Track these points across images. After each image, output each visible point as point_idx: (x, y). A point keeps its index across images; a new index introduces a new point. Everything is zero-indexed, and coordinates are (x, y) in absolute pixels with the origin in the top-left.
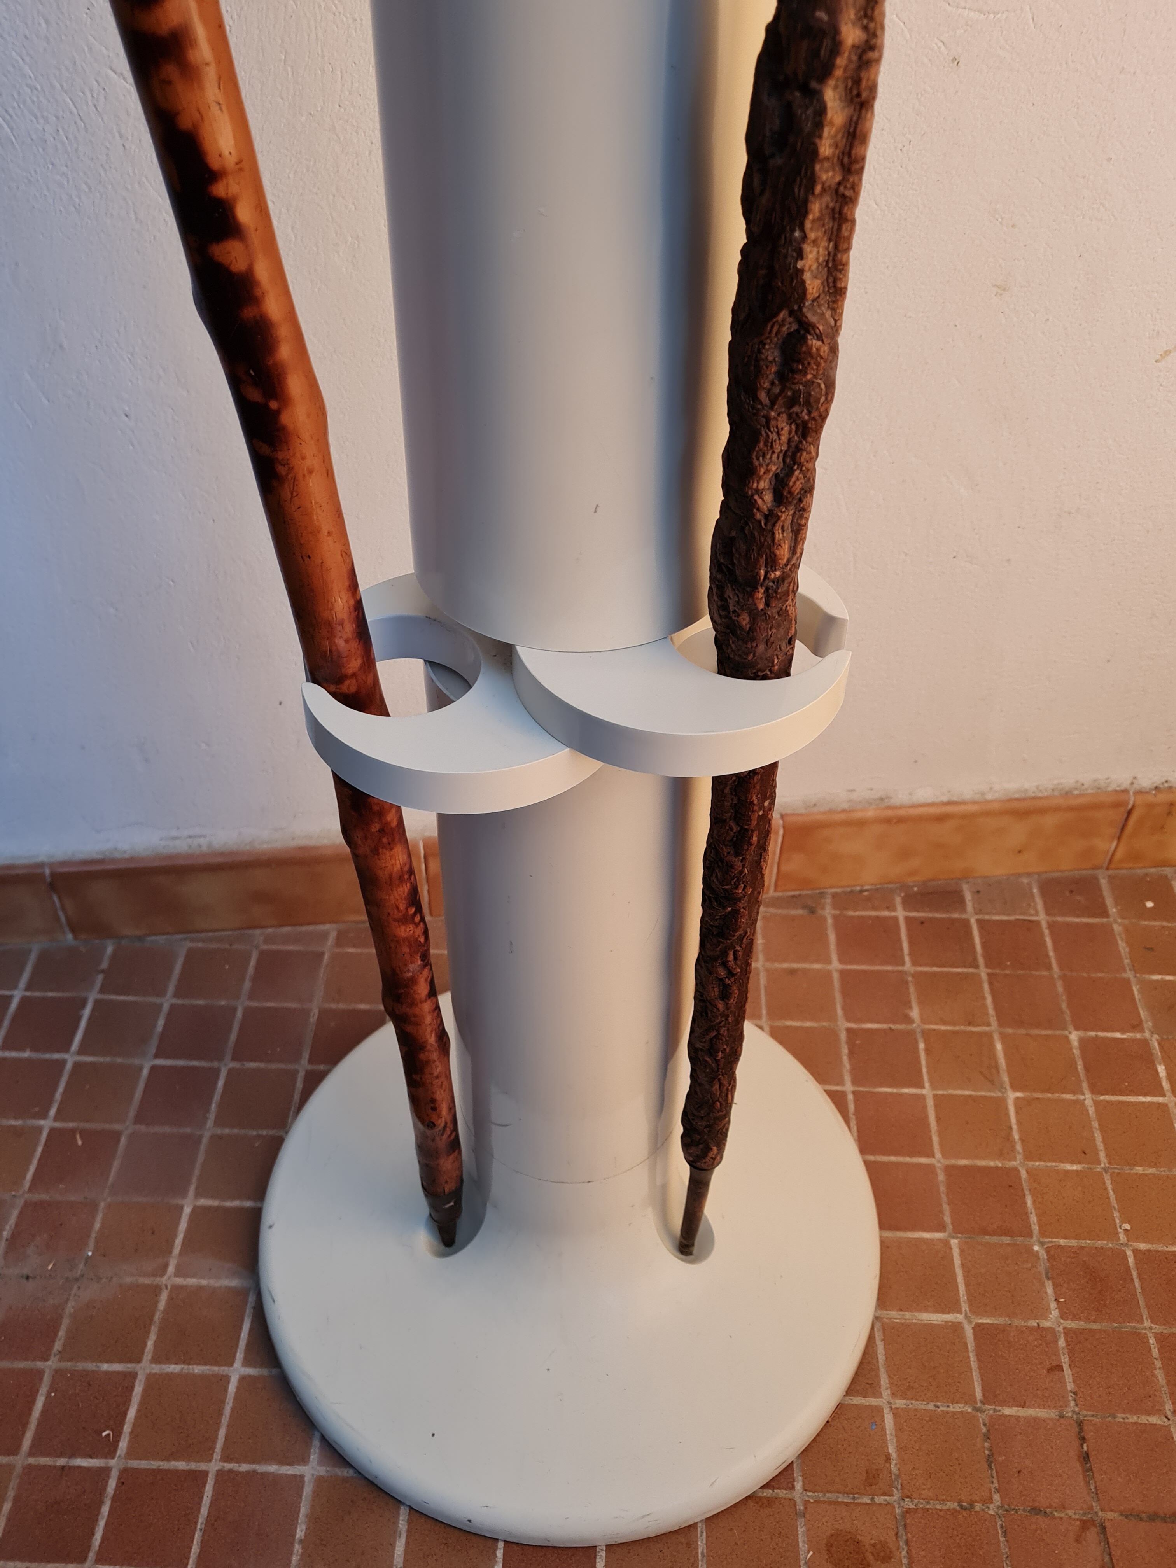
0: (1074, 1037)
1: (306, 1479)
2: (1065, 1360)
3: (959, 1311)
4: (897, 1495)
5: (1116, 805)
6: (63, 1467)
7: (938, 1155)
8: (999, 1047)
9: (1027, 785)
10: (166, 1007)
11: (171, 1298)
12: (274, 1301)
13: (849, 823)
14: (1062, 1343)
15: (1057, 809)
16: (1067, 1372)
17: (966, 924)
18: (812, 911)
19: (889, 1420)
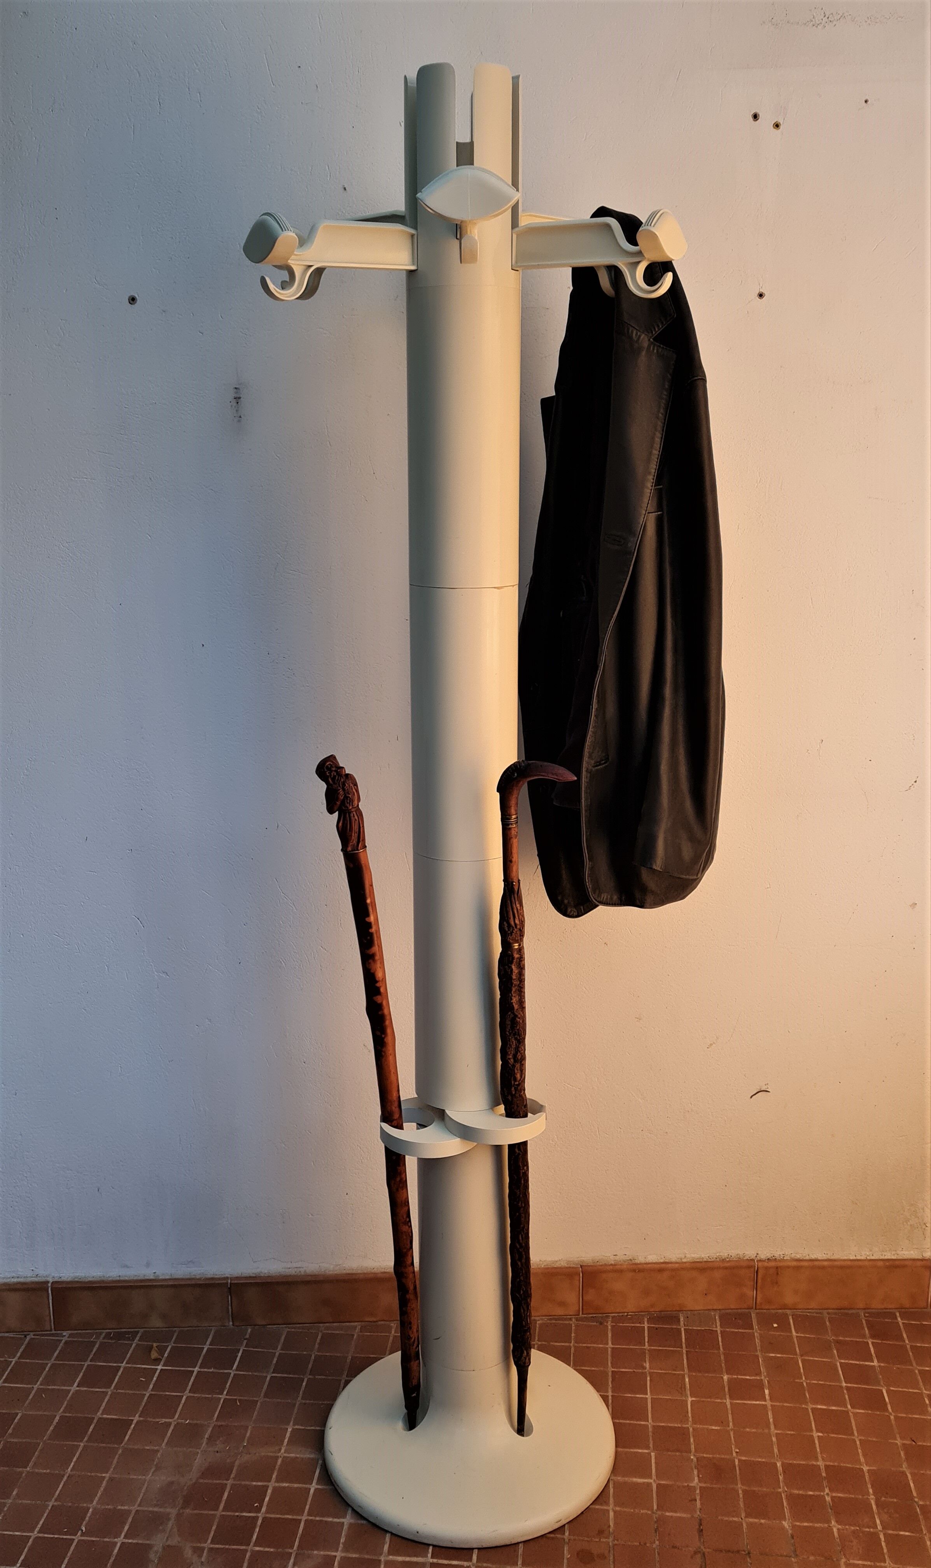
0: (726, 1377)
1: (345, 1524)
2: (698, 1498)
3: (651, 1479)
4: (611, 1539)
5: (749, 1267)
6: (238, 1516)
7: (650, 1420)
8: (687, 1380)
9: (703, 1256)
10: (277, 1354)
11: (283, 1461)
12: (332, 1454)
13: (616, 1271)
14: (698, 1491)
15: (718, 1268)
16: (698, 1502)
17: (679, 1331)
18: (601, 1323)
19: (611, 1514)
